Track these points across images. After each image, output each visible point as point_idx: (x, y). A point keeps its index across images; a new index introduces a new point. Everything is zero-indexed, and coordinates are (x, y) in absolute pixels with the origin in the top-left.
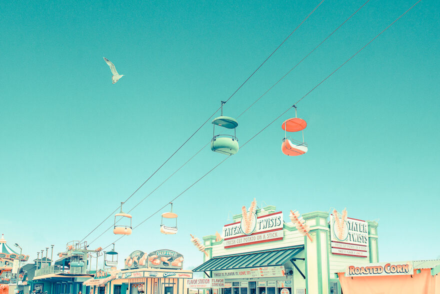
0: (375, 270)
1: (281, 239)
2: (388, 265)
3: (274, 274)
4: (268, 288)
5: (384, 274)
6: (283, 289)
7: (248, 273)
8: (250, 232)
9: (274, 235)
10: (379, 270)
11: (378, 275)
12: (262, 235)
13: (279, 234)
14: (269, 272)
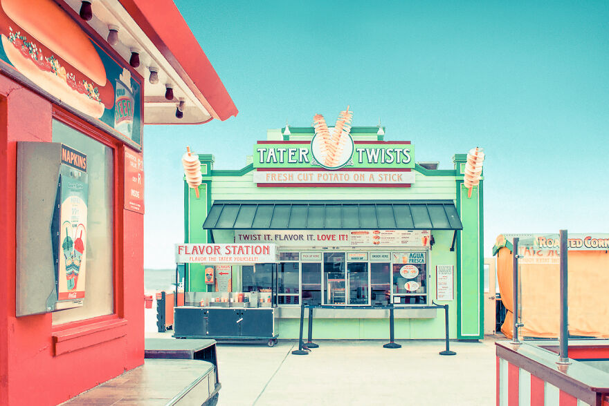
0: (573, 243)
1: (408, 186)
2: (589, 238)
3: (403, 242)
4: (372, 264)
5: (584, 248)
6: (405, 267)
7: (342, 237)
8: (336, 164)
9: (396, 178)
10: (577, 243)
11: (576, 249)
12: (367, 174)
13: (405, 177)
14: (395, 238)
